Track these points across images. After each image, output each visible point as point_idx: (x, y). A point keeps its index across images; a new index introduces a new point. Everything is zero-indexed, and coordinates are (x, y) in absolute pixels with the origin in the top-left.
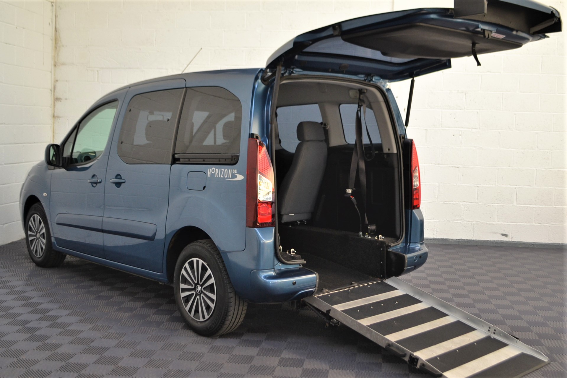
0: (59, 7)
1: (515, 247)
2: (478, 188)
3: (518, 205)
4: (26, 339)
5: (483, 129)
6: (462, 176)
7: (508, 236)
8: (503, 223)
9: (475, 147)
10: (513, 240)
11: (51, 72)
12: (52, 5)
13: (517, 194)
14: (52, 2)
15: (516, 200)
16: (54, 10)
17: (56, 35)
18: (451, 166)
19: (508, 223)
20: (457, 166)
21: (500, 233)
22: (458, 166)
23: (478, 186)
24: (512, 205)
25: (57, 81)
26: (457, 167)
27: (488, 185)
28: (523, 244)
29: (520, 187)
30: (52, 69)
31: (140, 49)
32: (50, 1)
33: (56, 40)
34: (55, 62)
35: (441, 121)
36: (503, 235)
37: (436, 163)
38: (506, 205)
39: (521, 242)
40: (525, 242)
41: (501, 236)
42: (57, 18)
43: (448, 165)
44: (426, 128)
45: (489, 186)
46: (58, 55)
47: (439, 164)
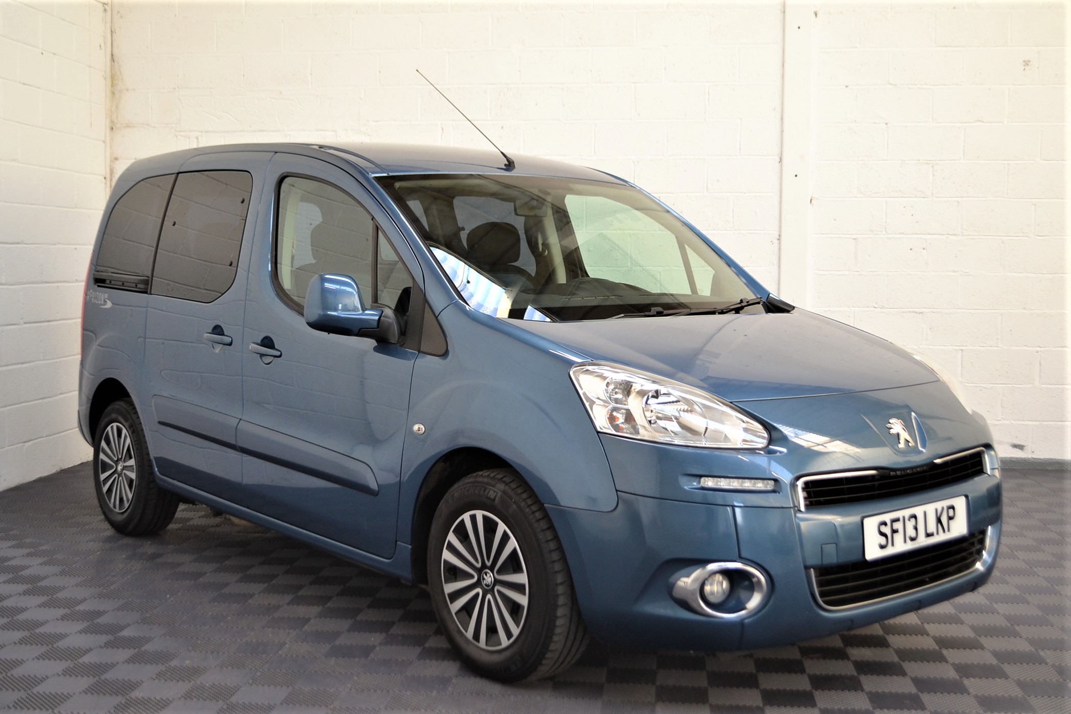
0: (118, 12)
1: (1040, 470)
2: (962, 353)
3: (1043, 386)
4: (40, 656)
5: (969, 235)
6: (930, 329)
7: (1025, 448)
8: (1014, 423)
9: (955, 272)
10: (1035, 456)
11: (104, 142)
12: (105, 10)
13: (1040, 364)
14: (104, 4)
15: (1040, 375)
16: (109, 19)
17: (112, 68)
18: (906, 310)
19: (1023, 423)
20: (918, 310)
21: (1008, 443)
22: (921, 310)
23: (962, 350)
24: (1031, 386)
25: (116, 159)
26: (920, 313)
27: (983, 347)
28: (1056, 463)
29: (1047, 349)
30: (105, 136)
31: (281, 93)
32: (100, 2)
33: (114, 79)
34: (112, 122)
35: (886, 222)
36: (1015, 446)
37: (876, 306)
38: (1019, 386)
39: (1051, 459)
40: (1059, 459)
41: (1011, 448)
42: (114, 34)
43: (900, 308)
44: (854, 237)
45: (985, 348)
46: (117, 107)
47: (882, 307)
